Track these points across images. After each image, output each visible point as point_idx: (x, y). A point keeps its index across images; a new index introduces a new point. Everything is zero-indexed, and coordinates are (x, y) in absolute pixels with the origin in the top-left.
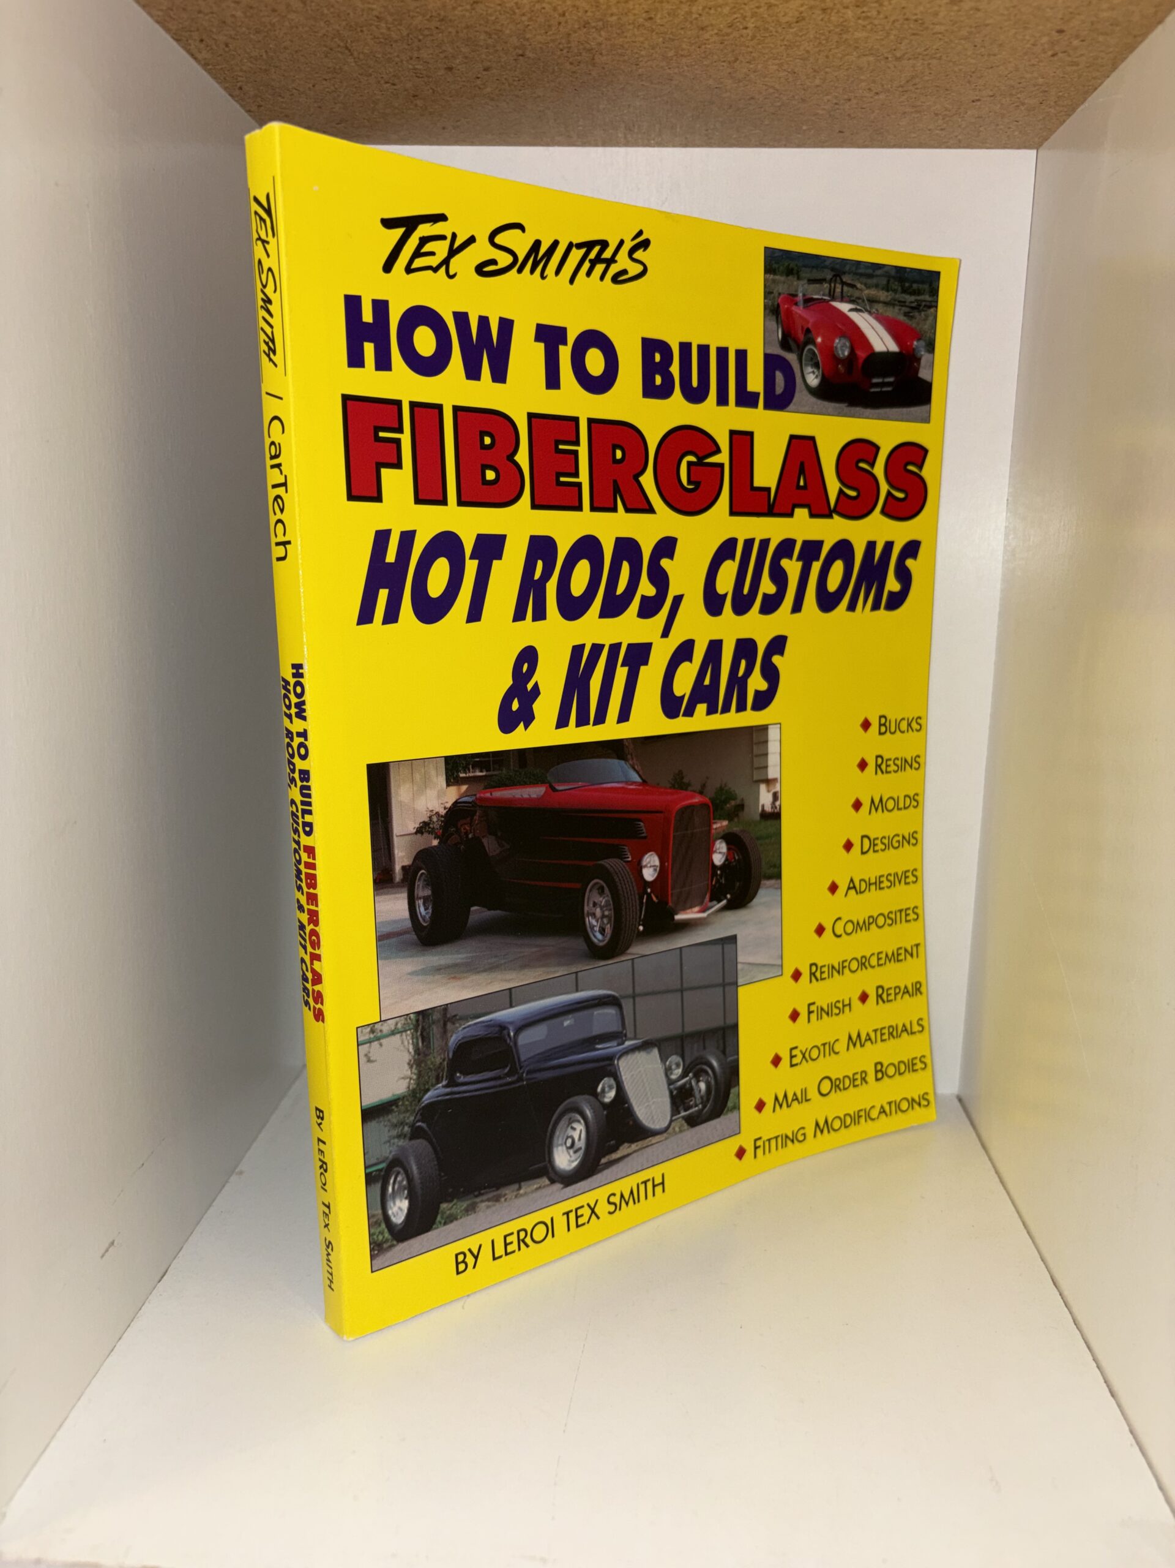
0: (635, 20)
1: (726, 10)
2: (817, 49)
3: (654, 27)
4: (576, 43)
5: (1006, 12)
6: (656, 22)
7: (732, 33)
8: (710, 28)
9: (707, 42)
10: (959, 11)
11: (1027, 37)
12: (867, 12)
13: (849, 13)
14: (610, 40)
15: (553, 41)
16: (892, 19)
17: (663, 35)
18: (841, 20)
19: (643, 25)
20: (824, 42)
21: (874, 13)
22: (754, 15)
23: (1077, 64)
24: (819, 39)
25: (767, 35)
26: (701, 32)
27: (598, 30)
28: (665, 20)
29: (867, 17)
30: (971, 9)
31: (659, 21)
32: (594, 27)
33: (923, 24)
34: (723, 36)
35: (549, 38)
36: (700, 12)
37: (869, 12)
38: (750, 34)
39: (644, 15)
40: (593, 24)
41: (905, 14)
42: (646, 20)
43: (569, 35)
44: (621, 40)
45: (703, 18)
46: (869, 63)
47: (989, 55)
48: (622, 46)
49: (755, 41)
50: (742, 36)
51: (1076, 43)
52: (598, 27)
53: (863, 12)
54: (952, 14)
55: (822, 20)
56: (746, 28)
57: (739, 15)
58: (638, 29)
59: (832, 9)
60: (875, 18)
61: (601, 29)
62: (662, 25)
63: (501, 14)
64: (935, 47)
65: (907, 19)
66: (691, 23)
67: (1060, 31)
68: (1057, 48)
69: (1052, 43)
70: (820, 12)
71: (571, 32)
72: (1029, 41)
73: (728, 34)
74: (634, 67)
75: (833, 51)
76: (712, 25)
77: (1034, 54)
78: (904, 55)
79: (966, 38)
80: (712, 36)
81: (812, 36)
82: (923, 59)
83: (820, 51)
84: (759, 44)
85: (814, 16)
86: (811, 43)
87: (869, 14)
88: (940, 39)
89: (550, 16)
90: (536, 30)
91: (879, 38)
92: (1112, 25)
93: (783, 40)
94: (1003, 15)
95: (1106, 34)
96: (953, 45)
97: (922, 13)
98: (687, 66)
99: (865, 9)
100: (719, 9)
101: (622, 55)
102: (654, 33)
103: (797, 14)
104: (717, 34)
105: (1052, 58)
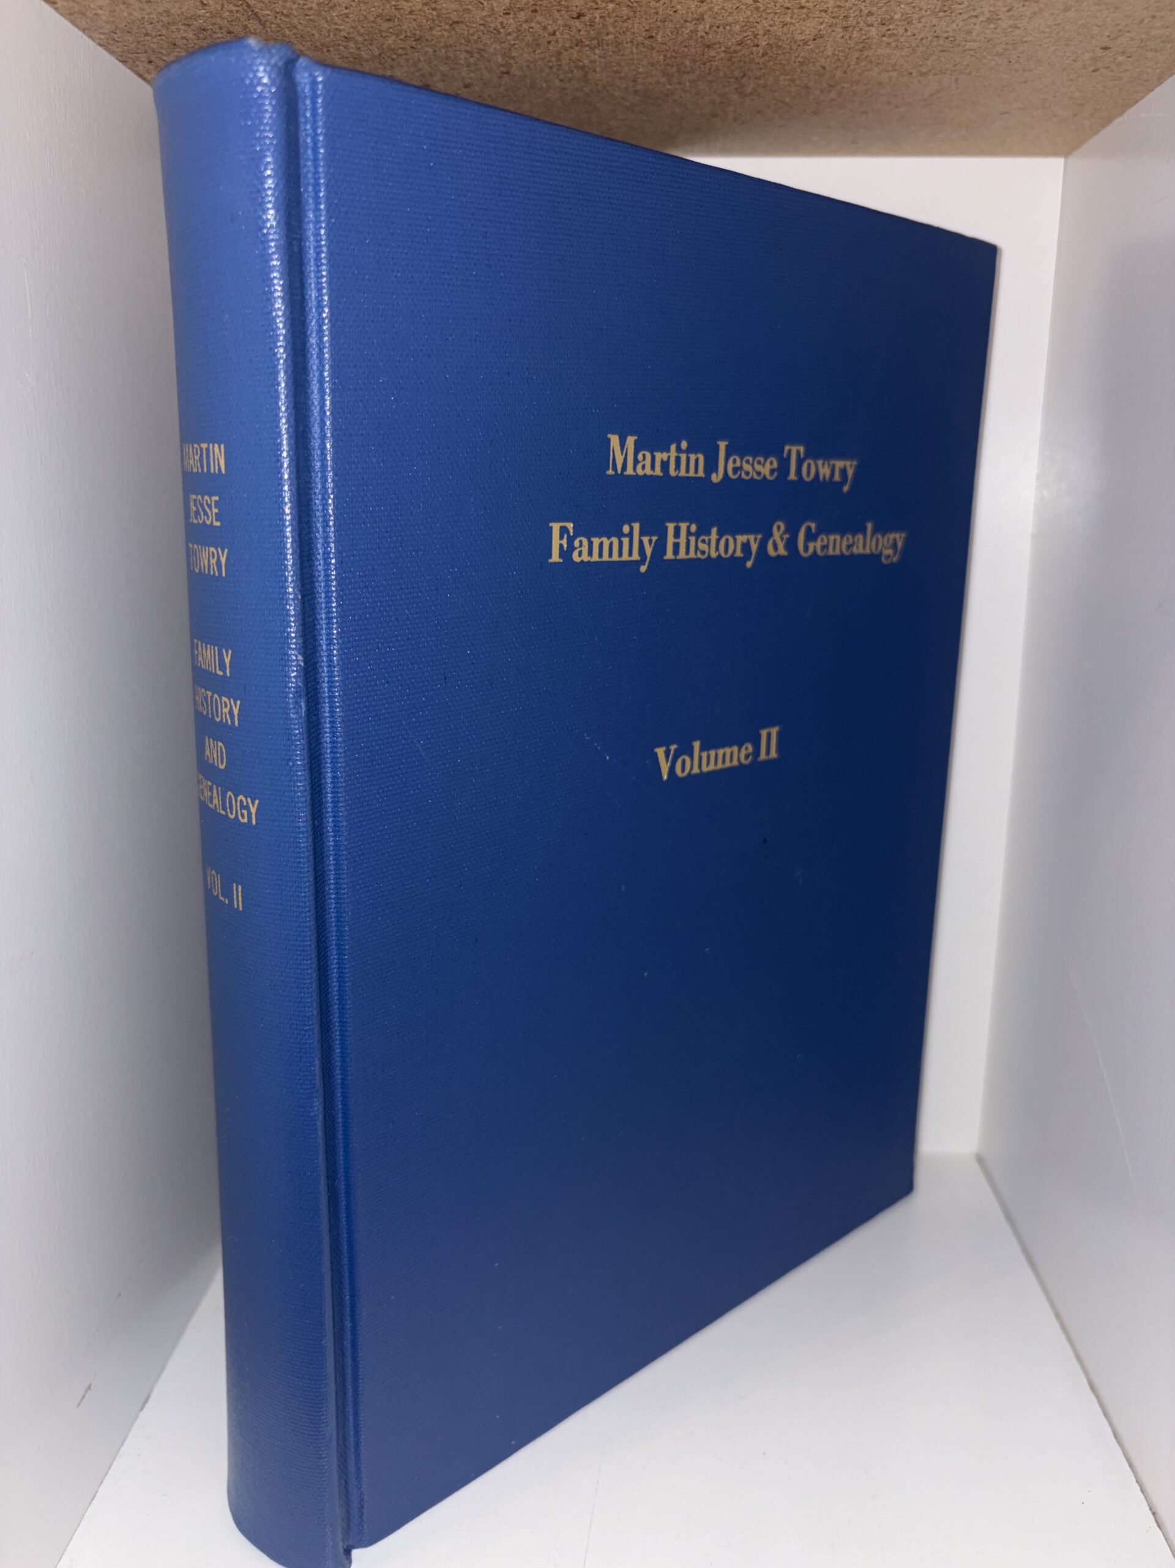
0: (633, 39)
1: (737, 28)
2: (835, 65)
3: (654, 45)
4: (568, 61)
5: (1047, 30)
6: (657, 40)
7: (741, 50)
8: (715, 46)
9: (712, 59)
10: (996, 29)
11: (1067, 54)
12: (893, 30)
13: (873, 32)
14: (605, 58)
15: (542, 59)
16: (920, 37)
17: (665, 53)
18: (864, 37)
19: (643, 44)
20: (842, 59)
21: (901, 31)
22: (767, 32)
23: (1120, 79)
24: (838, 55)
25: (781, 52)
26: (706, 50)
27: (592, 49)
28: (668, 39)
29: (894, 35)
30: (1010, 27)
31: (660, 40)
32: (588, 45)
33: (955, 40)
34: (731, 53)
35: (537, 56)
36: (707, 30)
37: (897, 29)
38: (761, 53)
39: (644, 34)
40: (587, 43)
41: (935, 31)
42: (646, 39)
43: (559, 53)
44: (617, 57)
45: (710, 36)
46: (890, 78)
47: (1024, 70)
48: (619, 64)
49: (766, 58)
50: (752, 53)
51: (1121, 58)
52: (593, 46)
53: (889, 30)
54: (988, 31)
55: (843, 37)
56: (758, 46)
57: (750, 33)
58: (637, 48)
59: (855, 27)
60: (902, 36)
61: (595, 47)
62: (663, 44)
63: (484, 34)
64: (965, 63)
65: (938, 37)
66: (696, 41)
67: (1106, 48)
68: (1099, 65)
69: (1095, 59)
70: (841, 30)
71: (562, 51)
72: (1070, 57)
73: (736, 52)
74: (630, 84)
75: (852, 67)
76: (719, 43)
77: (1074, 69)
78: (930, 70)
79: (999, 55)
80: (718, 53)
81: (830, 53)
82: (951, 75)
83: (837, 67)
84: (769, 61)
85: (833, 34)
86: (828, 60)
87: (894, 31)
88: (972, 56)
89: (539, 35)
90: (523, 49)
91: (903, 53)
92: (1163, 42)
93: (797, 57)
94: (1045, 32)
95: (1156, 51)
96: (985, 61)
97: (954, 30)
98: (689, 81)
99: (891, 27)
100: (728, 28)
101: (616, 72)
102: (654, 52)
103: (815, 32)
104: (724, 51)
105: (1093, 74)
